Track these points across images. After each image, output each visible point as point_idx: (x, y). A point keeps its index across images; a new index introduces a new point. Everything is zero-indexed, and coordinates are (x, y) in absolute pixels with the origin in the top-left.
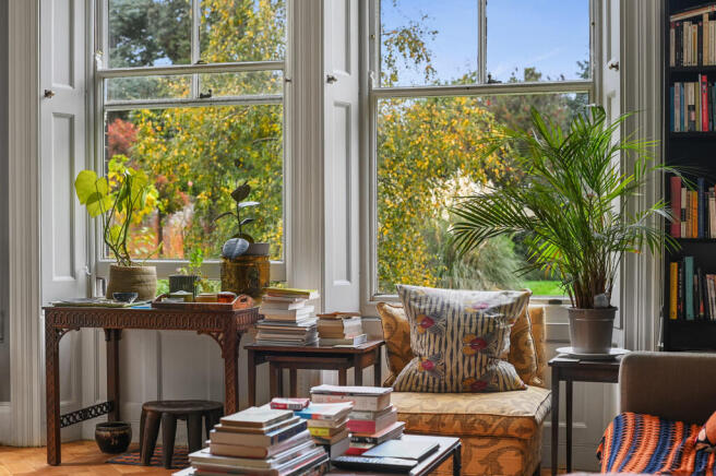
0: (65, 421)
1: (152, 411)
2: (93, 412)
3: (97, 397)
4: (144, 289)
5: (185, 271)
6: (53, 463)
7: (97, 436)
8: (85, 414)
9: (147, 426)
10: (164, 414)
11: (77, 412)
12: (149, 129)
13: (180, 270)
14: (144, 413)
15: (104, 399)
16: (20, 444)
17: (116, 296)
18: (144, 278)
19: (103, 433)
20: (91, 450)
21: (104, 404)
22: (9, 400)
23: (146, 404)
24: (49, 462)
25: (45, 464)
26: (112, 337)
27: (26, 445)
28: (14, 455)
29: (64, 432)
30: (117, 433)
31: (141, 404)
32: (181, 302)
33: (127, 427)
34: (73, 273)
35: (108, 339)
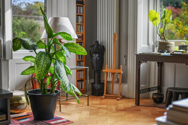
0: (142, 91)
1: (170, 91)
2: (152, 89)
3: (155, 84)
4: (170, 49)
5: (184, 43)
6: (137, 105)
7: (153, 97)
8: (149, 90)
9: (168, 96)
10: (174, 92)
11: (146, 89)
12: (186, 9)
13: (182, 43)
14: (167, 91)
15: (156, 85)
16: (130, 97)
17: (159, 51)
18: (170, 45)
19: (154, 97)
20: (151, 101)
21: (156, 87)
22: (127, 83)
23: (168, 88)
24: (136, 104)
25: (135, 105)
26: (160, 65)
27: (131, 98)
28: (127, 100)
29: (141, 95)
30: (159, 97)
31: (167, 88)
32: (181, 53)
33: (163, 95)
34: (148, 44)
35: (158, 66)
